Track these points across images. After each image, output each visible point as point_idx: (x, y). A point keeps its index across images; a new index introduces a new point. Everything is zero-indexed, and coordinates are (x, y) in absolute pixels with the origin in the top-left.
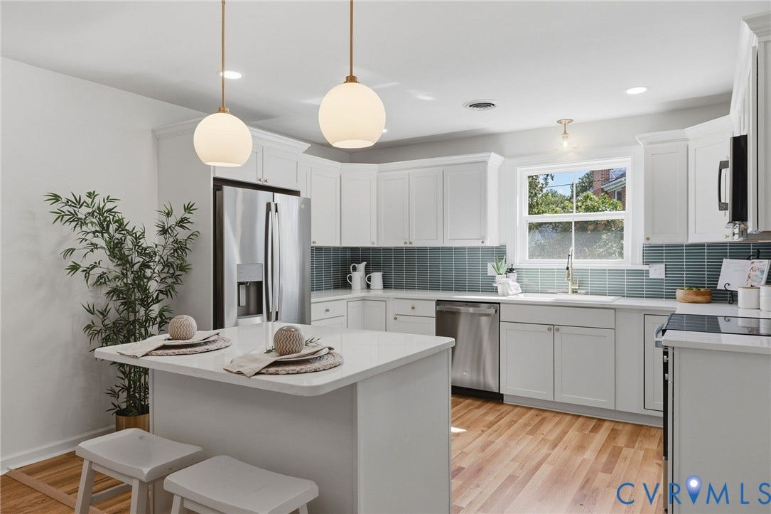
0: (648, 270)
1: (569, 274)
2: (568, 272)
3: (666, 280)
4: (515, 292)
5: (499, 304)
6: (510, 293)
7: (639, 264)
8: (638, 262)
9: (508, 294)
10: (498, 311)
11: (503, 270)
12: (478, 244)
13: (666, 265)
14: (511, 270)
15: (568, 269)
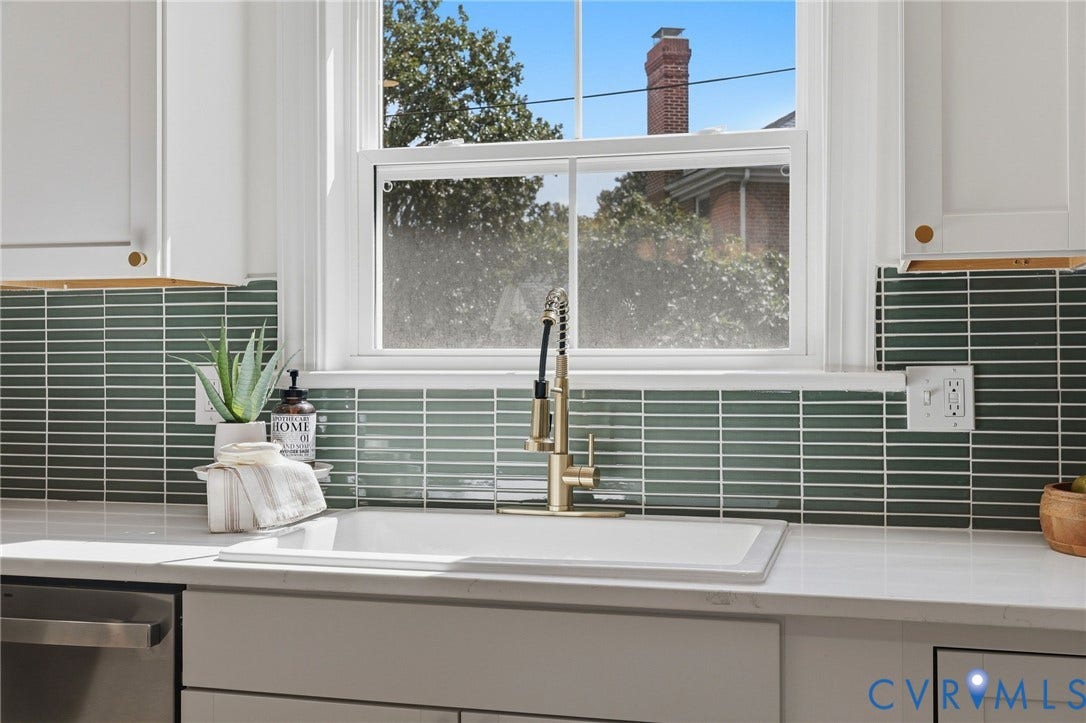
0: (901, 396)
1: (546, 421)
2: (545, 408)
3: (977, 439)
4: (290, 510)
5: (178, 589)
6: (267, 516)
7: (862, 368)
8: (854, 358)
9: (253, 528)
10: (169, 632)
11: (250, 401)
12: (110, 267)
13: (977, 369)
14: (288, 399)
15: (541, 389)
